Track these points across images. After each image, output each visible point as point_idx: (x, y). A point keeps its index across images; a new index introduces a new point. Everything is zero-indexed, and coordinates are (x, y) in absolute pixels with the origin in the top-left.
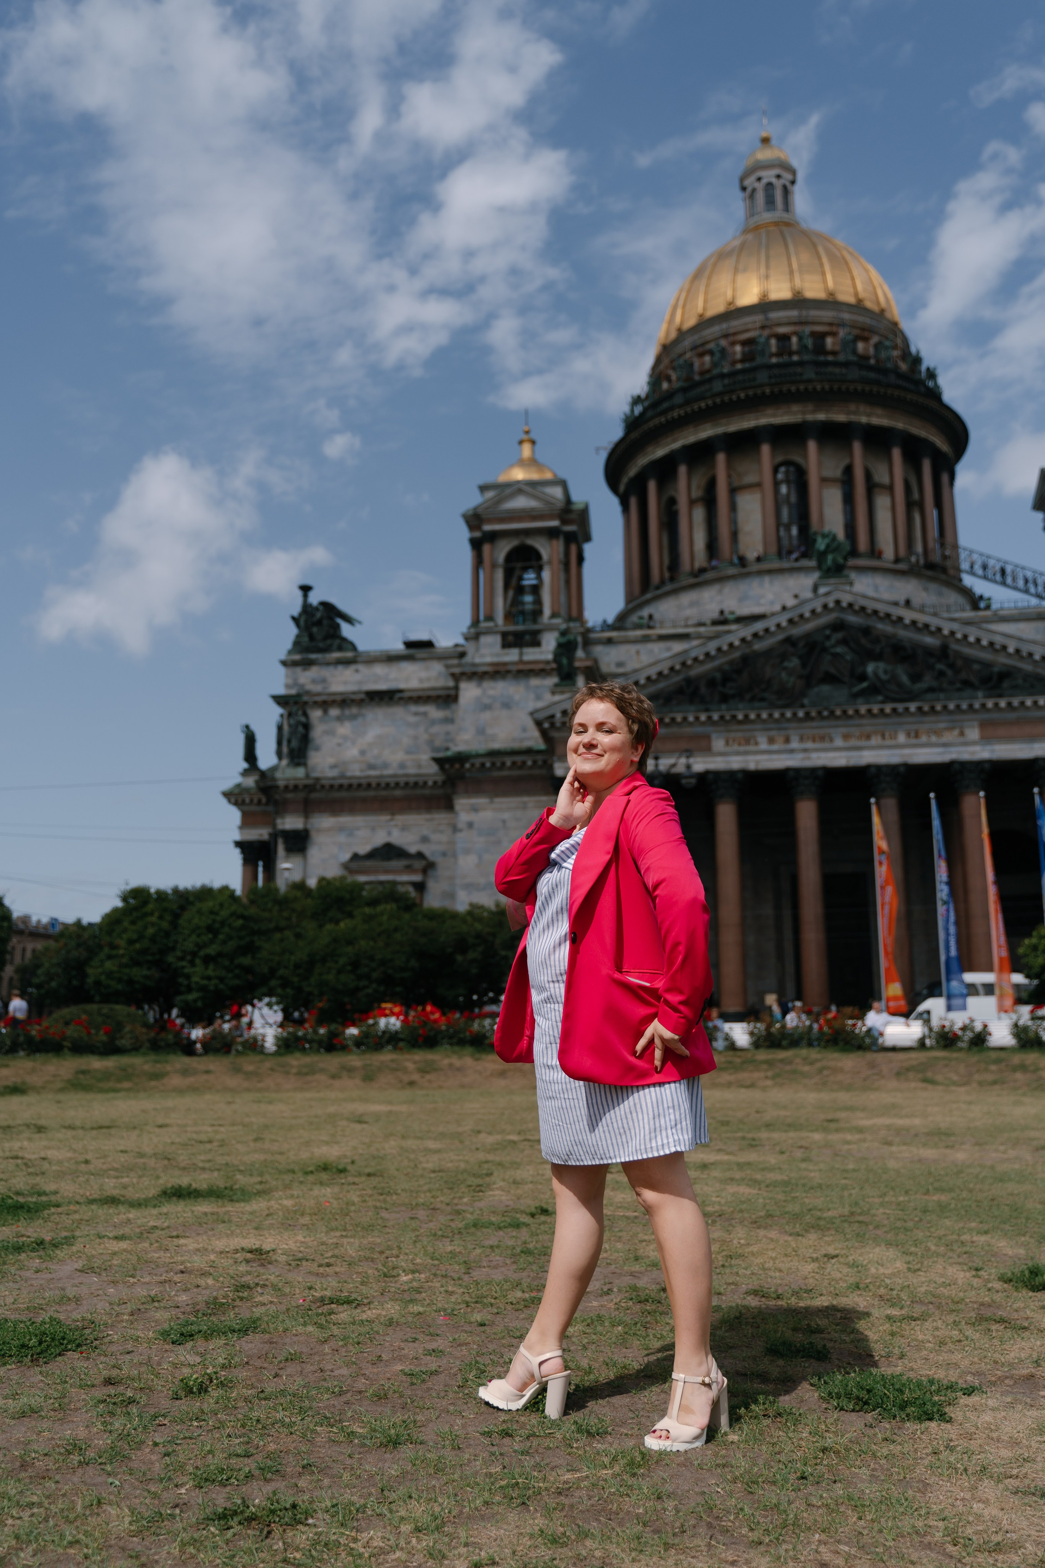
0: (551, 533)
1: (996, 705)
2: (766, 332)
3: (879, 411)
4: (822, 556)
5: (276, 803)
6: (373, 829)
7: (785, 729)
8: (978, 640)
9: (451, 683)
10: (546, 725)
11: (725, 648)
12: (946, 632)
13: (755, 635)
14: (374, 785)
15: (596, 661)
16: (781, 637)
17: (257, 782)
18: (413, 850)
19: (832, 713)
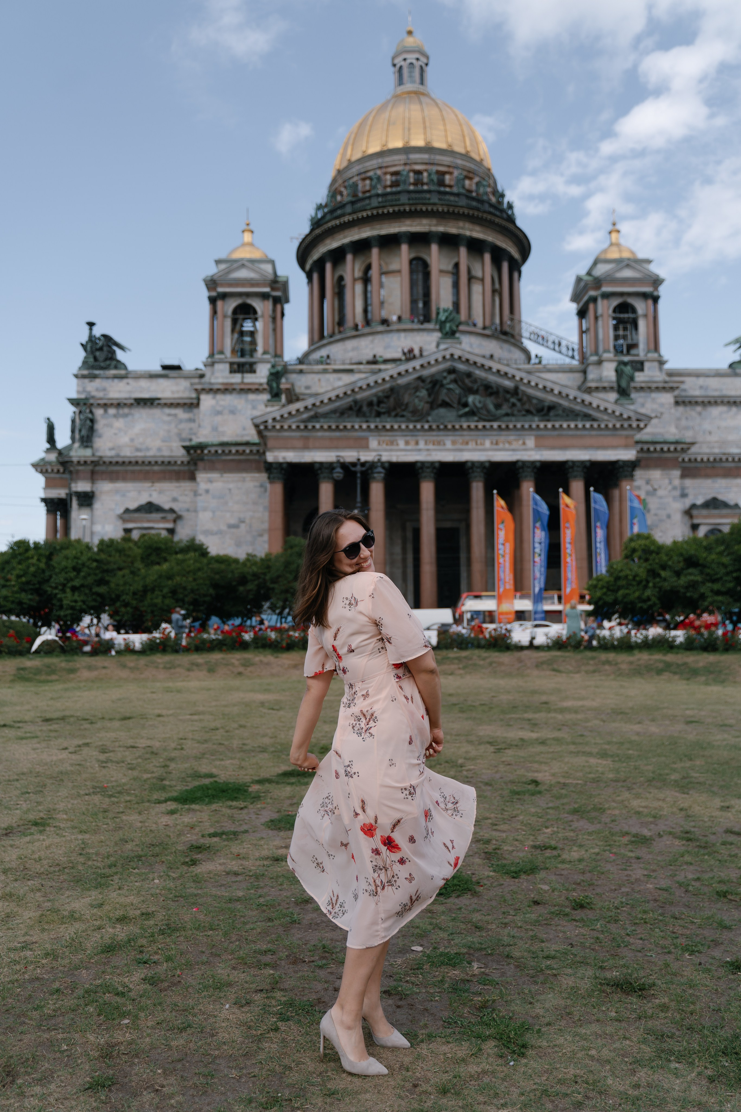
0: (264, 296)
1: (546, 426)
2: (408, 168)
3: (478, 228)
4: (442, 324)
5: (71, 472)
6: (139, 492)
7: (416, 436)
8: (537, 385)
9: (194, 395)
10: (262, 427)
11: (380, 381)
12: (518, 378)
13: (399, 374)
14: (140, 462)
15: (293, 385)
16: (415, 376)
17: (57, 458)
18: (166, 507)
19: (446, 427)
